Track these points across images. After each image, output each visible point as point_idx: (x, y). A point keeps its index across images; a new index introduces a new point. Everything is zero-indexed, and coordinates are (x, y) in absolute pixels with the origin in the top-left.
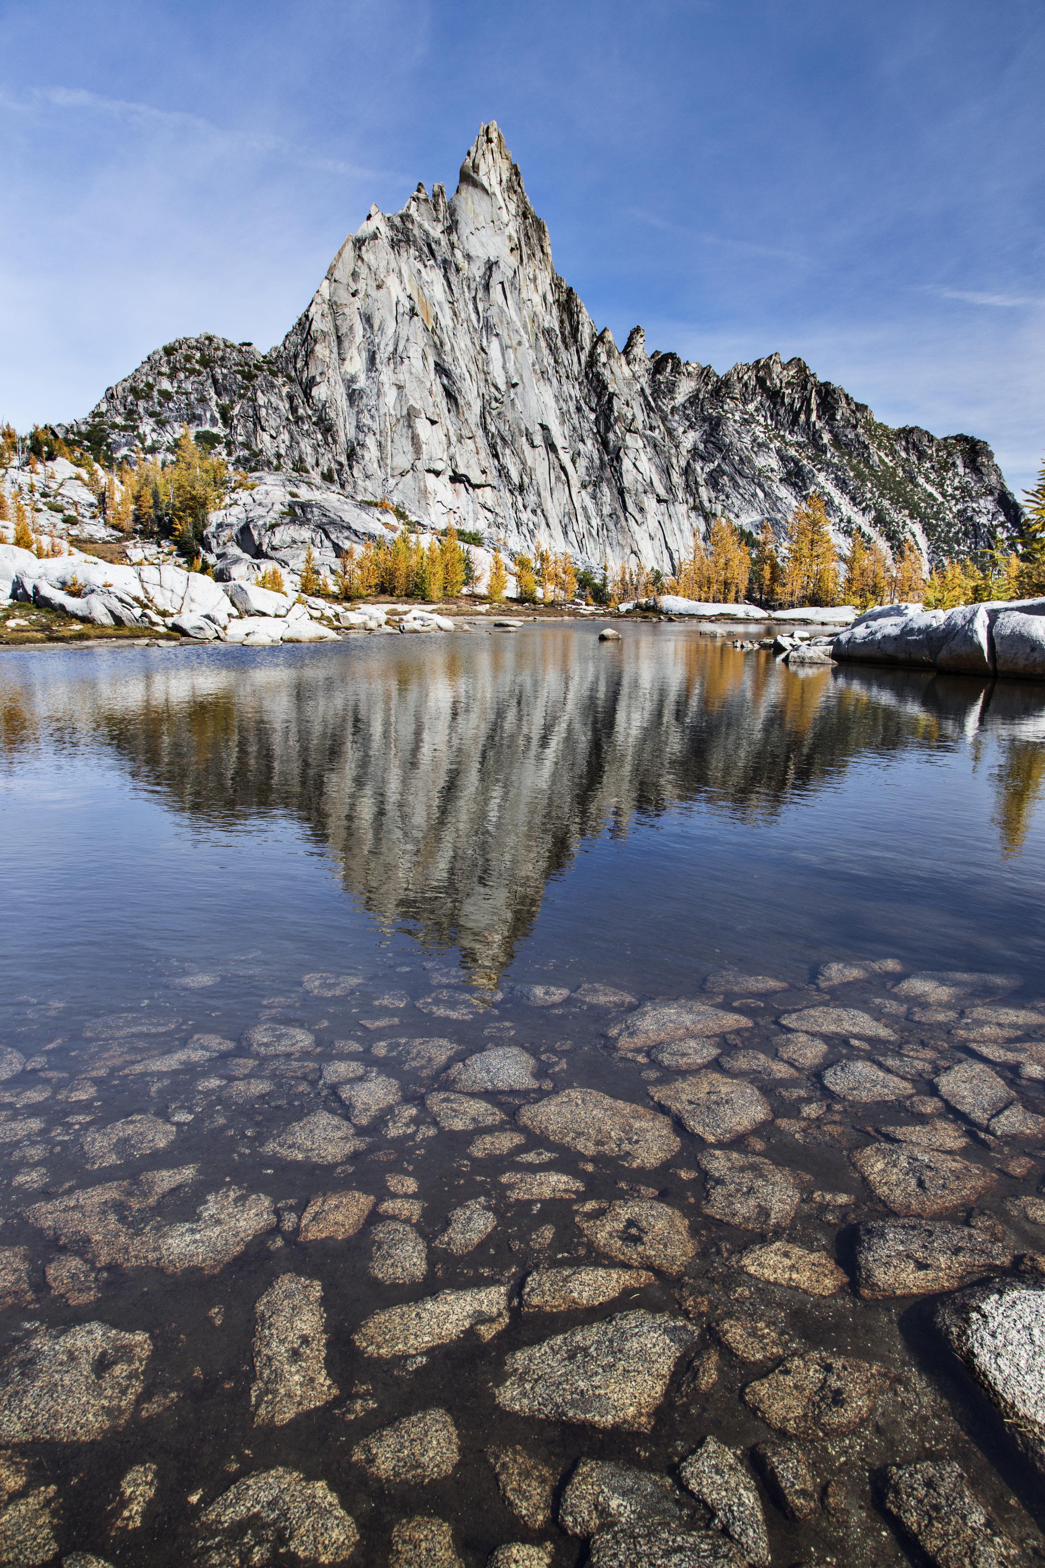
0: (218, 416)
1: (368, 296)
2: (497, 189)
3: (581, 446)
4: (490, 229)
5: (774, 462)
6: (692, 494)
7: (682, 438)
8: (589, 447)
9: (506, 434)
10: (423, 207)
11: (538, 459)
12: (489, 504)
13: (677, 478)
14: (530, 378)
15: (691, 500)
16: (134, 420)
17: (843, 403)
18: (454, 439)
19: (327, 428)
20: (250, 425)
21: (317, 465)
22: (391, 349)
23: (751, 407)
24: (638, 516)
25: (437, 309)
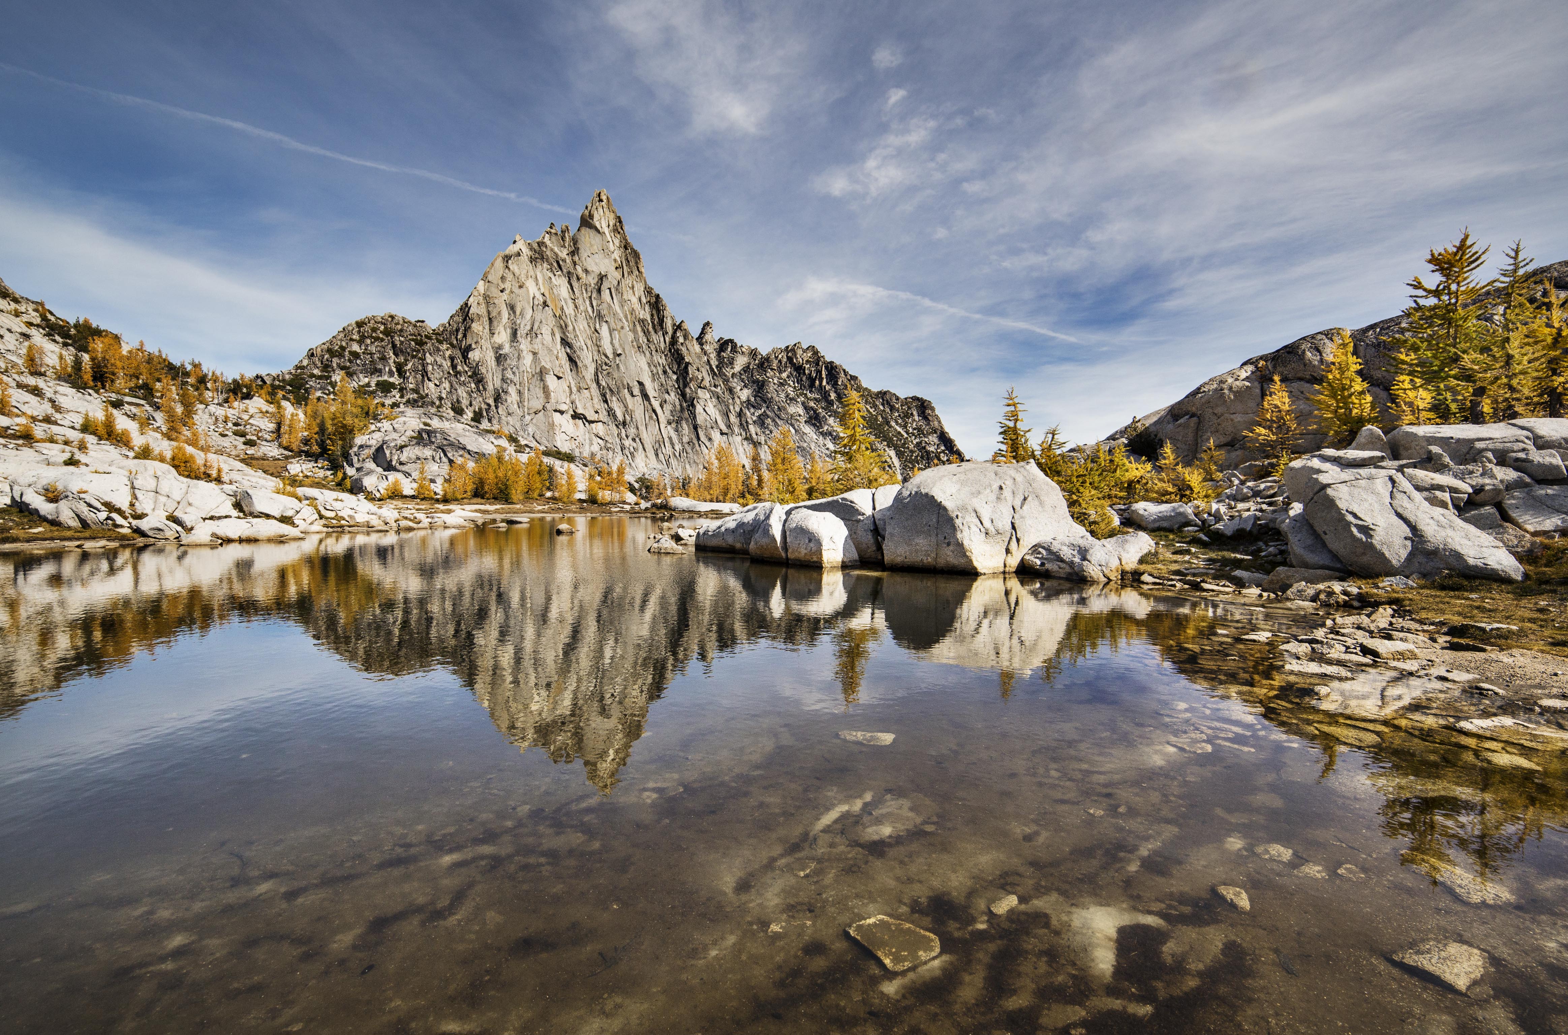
0: (394, 370)
1: (512, 292)
2: (606, 230)
3: (667, 396)
4: (601, 255)
5: (801, 411)
6: (744, 430)
7: (740, 394)
8: (673, 397)
9: (613, 387)
10: (554, 238)
11: (636, 404)
12: (601, 434)
13: (733, 419)
14: (631, 351)
15: (744, 434)
16: (329, 372)
17: (842, 375)
18: (574, 389)
19: (478, 379)
20: (419, 377)
21: (471, 405)
22: (528, 327)
23: (784, 375)
24: (708, 444)
25: (563, 303)
